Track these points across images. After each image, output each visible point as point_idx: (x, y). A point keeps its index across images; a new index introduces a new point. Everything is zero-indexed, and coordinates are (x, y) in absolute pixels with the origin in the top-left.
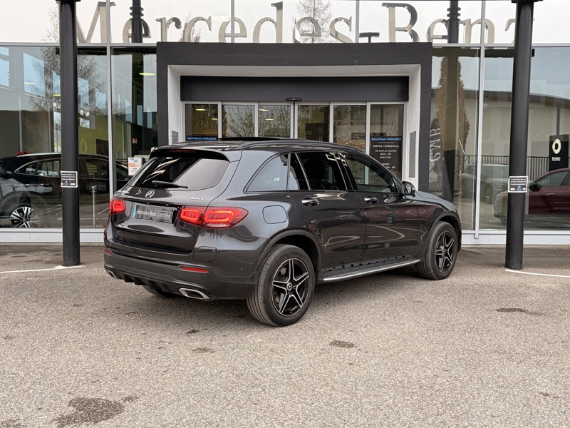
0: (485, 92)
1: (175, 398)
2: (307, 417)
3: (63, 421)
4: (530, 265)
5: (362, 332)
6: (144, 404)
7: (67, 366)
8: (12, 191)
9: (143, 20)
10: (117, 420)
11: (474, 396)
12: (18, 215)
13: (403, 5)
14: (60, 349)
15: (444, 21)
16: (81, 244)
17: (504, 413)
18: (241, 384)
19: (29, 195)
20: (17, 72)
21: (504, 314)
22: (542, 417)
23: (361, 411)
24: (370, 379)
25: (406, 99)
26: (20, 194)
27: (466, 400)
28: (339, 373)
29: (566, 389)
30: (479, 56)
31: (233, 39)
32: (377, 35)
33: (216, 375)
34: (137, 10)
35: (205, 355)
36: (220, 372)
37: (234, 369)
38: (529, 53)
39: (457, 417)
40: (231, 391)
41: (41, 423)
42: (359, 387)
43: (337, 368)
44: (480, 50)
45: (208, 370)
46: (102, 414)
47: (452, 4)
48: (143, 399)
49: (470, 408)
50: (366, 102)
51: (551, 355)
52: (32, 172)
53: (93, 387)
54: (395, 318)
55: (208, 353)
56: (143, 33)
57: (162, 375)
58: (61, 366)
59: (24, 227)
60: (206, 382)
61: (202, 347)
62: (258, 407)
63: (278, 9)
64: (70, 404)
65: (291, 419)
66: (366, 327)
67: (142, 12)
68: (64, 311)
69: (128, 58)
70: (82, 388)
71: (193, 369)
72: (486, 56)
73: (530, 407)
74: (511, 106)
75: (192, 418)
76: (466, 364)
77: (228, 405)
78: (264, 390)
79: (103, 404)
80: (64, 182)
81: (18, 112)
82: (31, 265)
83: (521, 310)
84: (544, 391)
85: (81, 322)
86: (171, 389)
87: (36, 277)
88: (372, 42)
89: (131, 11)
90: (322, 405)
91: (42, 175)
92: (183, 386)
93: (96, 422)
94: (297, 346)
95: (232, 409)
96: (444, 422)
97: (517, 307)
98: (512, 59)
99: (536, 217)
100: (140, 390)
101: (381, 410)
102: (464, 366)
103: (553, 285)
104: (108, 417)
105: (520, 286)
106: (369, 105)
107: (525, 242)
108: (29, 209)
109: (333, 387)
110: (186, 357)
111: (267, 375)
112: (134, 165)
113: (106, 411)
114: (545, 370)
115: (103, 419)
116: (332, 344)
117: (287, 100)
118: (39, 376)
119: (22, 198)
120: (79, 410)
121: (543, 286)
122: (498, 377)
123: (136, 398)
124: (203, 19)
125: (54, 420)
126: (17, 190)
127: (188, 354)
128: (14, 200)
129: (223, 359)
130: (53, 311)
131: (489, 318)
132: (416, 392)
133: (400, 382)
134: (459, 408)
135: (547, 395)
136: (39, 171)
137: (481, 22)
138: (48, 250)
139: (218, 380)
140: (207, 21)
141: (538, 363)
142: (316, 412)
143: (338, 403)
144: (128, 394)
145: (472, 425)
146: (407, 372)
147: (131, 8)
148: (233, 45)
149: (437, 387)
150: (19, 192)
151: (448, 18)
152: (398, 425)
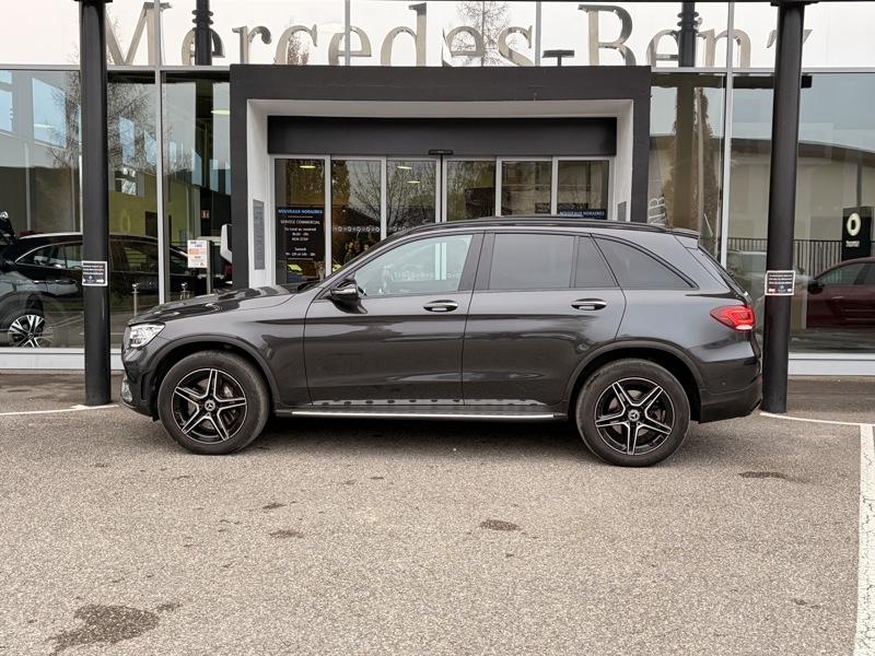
0: (733, 140)
1: (237, 606)
2: (435, 635)
3: (65, 640)
4: (799, 407)
5: (532, 507)
6: (190, 615)
7: (79, 557)
8: (12, 290)
9: (212, 30)
10: (146, 638)
11: (693, 604)
12: (20, 327)
13: (611, 9)
14: (69, 531)
15: (673, 32)
16: (112, 373)
17: (734, 630)
18: (340, 585)
19: (41, 297)
20: (23, 109)
21: (751, 481)
22: (792, 636)
23: (518, 627)
24: (536, 579)
25: (613, 152)
26: (27, 296)
27: (680, 611)
28: (490, 568)
29: (832, 594)
30: (725, 86)
31: (348, 60)
32: (570, 53)
33: (302, 572)
34: (203, 14)
35: (288, 541)
36: (310, 567)
37: (332, 562)
38: (798, 81)
39: (662, 637)
40: (324, 595)
41: (31, 643)
42: (518, 591)
43: (487, 562)
44: (725, 78)
45: (291, 564)
46: (125, 629)
47: (684, 8)
48: (188, 608)
49: (684, 622)
50: (552, 156)
51: (815, 544)
52: (43, 262)
53: (115, 589)
54: (584, 485)
55: (293, 538)
56: (213, 50)
57: (221, 571)
58: (69, 557)
59: (29, 345)
60: (286, 581)
61: (286, 530)
62: (362, 620)
63: (418, 14)
64: (78, 614)
65: (411, 639)
66: (537, 499)
67: (212, 18)
68: (81, 474)
69: (190, 88)
70: (97, 590)
71: (269, 561)
72: (735, 86)
73: (775, 621)
74: (769, 162)
75: (261, 636)
76: (685, 556)
77: (317, 616)
78: (374, 594)
79: (127, 615)
80: (87, 277)
81: (24, 169)
82: (37, 403)
83: (777, 475)
84: (798, 597)
85: (105, 491)
86: (232, 593)
87: (43, 421)
88: (563, 64)
89: (194, 17)
90: (460, 617)
91: (58, 266)
92: (251, 588)
93: (114, 642)
94: (429, 529)
95: (322, 623)
96: (642, 644)
97: (773, 470)
98: (771, 92)
99: (817, 333)
100: (185, 593)
101: (548, 625)
102: (682, 559)
103: (831, 437)
104: (133, 634)
105: (780, 439)
106: (555, 162)
107: (791, 371)
108: (38, 318)
109: (479, 591)
110: (259, 545)
111: (381, 572)
112: (196, 252)
113: (131, 625)
114: (804, 565)
115: (126, 638)
116: (483, 525)
117: (430, 154)
118: (34, 572)
119: (29, 302)
120: (91, 624)
121: (815, 438)
122: (732, 576)
123: (179, 606)
124: (304, 29)
125: (50, 638)
126: (19, 289)
127: (264, 540)
128: (17, 304)
129: (316, 547)
130: (64, 475)
131: (728, 486)
132: (604, 599)
133: (581, 582)
134: (666, 622)
135: (802, 603)
136: (52, 260)
137: (727, 34)
138: (64, 381)
139: (305, 580)
140: (310, 32)
141: (794, 556)
142: (449, 628)
143: (484, 614)
144: (167, 599)
145: (683, 648)
146: (593, 567)
147: (194, 12)
148: (348, 68)
149: (636, 591)
150: (25, 293)
151: (679, 29)
152: (572, 647)
